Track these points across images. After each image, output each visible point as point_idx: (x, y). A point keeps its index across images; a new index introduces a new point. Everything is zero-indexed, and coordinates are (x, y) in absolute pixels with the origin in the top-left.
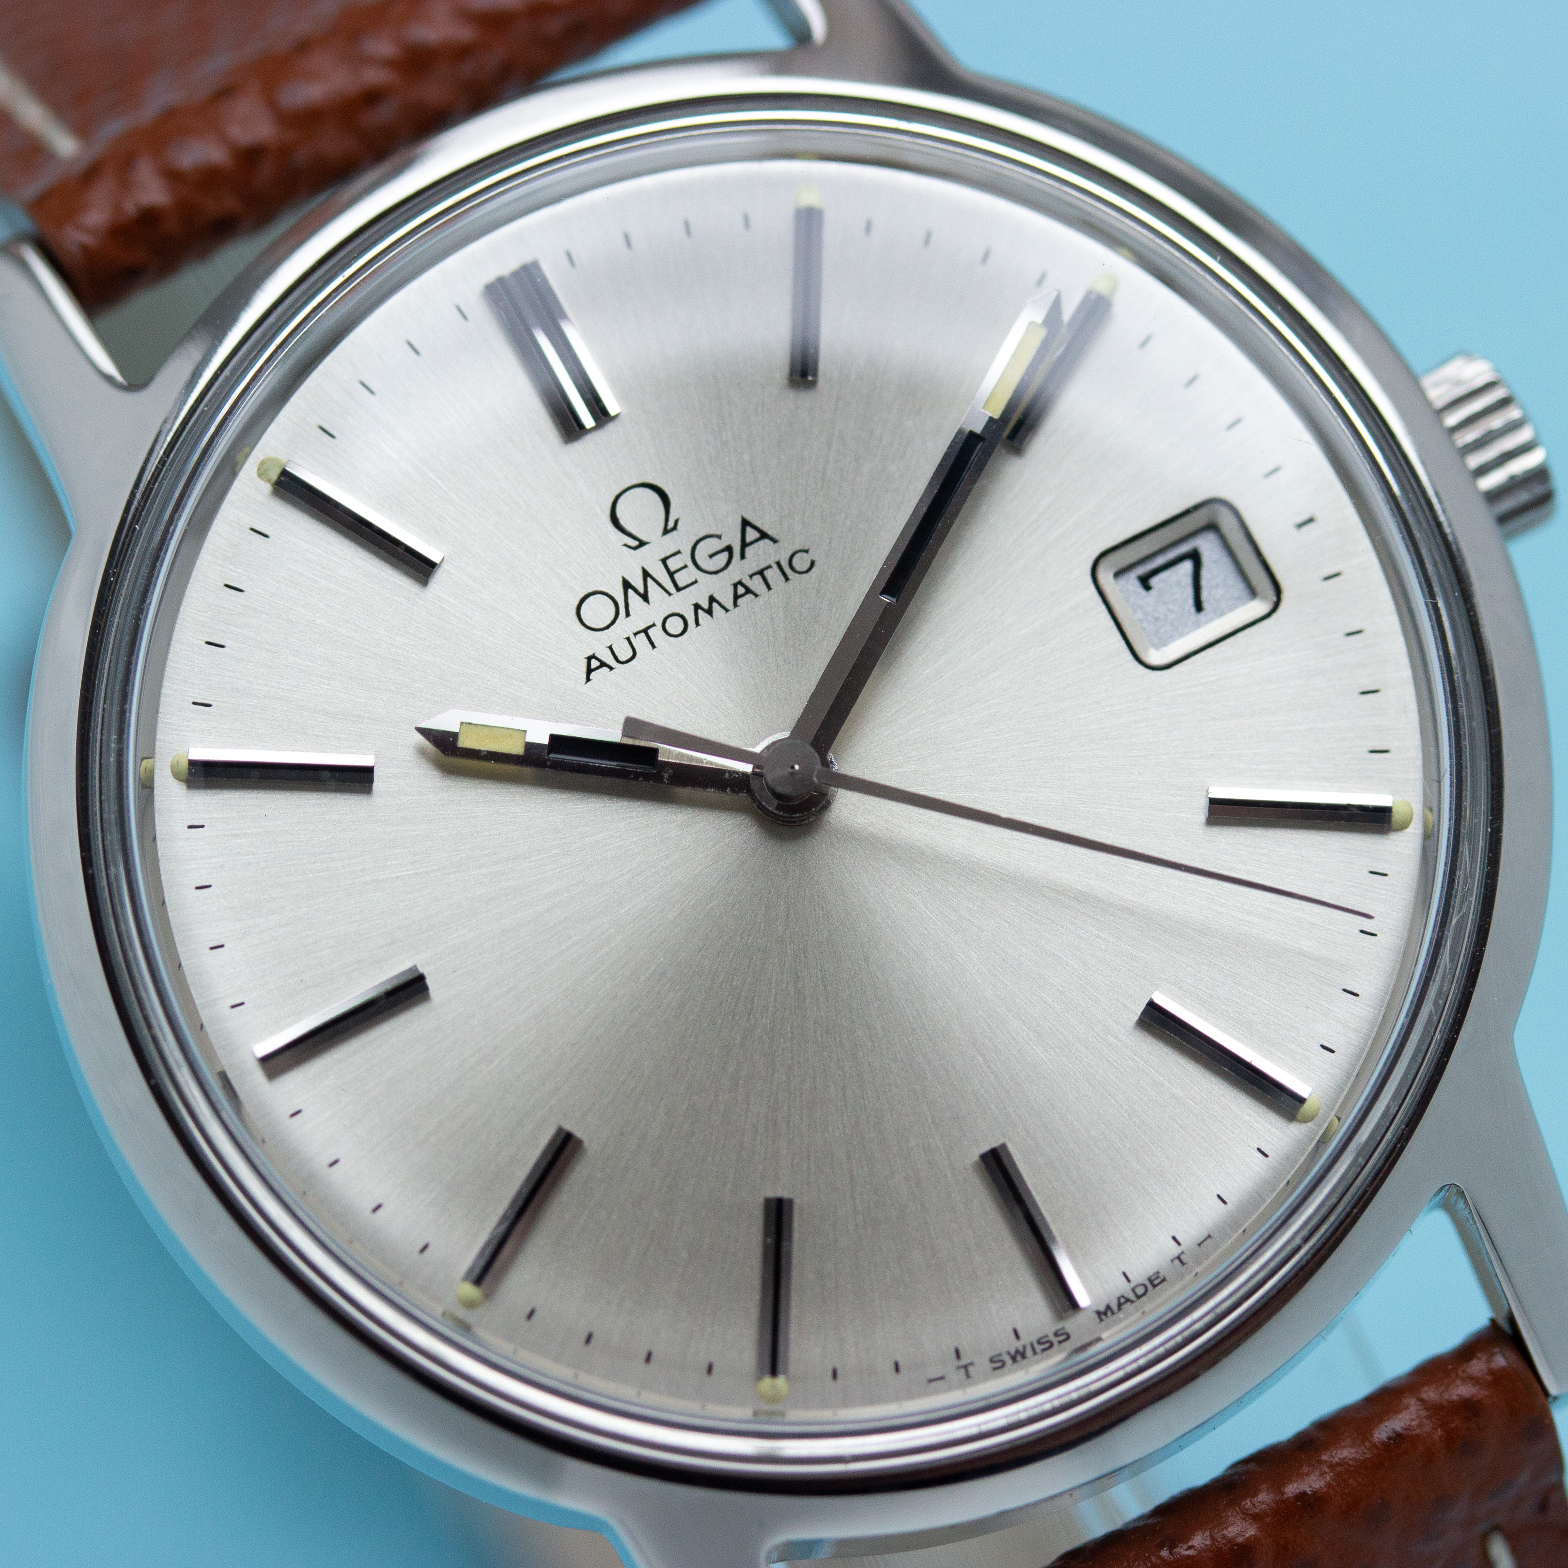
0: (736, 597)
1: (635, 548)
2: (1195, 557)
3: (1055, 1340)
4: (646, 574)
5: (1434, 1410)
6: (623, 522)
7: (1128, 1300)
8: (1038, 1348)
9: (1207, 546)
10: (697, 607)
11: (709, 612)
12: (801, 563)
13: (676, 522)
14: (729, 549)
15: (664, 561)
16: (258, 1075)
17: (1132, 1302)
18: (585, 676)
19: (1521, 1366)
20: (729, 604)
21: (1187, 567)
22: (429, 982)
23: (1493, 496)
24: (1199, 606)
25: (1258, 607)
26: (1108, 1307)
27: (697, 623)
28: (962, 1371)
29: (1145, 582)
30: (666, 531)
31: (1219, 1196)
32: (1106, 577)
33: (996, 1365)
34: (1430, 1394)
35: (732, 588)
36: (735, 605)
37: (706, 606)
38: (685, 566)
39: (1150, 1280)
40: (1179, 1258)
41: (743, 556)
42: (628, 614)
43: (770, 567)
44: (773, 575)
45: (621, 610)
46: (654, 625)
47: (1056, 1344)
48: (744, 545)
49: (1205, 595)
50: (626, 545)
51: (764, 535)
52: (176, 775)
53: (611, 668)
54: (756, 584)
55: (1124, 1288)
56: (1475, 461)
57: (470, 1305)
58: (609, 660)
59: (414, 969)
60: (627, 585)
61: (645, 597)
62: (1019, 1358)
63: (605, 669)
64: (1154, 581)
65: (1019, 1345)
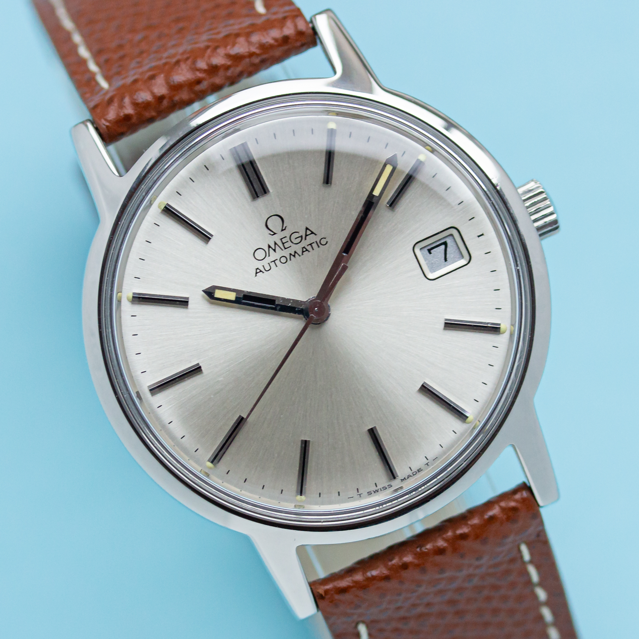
0: (303, 252)
1: (273, 235)
2: (445, 244)
3: (387, 487)
4: (275, 244)
5: (503, 509)
6: (269, 227)
7: (411, 476)
8: (382, 489)
9: (449, 241)
10: (291, 254)
11: (294, 256)
12: (323, 241)
13: (286, 227)
14: (301, 237)
15: (281, 239)
16: (148, 394)
17: (412, 476)
18: (255, 274)
19: (531, 497)
20: (300, 254)
21: (443, 247)
22: (202, 368)
23: (539, 229)
24: (446, 260)
25: (463, 262)
26: (405, 478)
27: (290, 260)
28: (359, 495)
29: (429, 251)
30: (282, 230)
31: (440, 445)
32: (417, 251)
33: (369, 494)
34: (503, 504)
35: (301, 249)
36: (302, 254)
37: (293, 254)
38: (288, 242)
39: (418, 470)
40: (427, 464)
41: (305, 239)
42: (269, 256)
43: (313, 243)
44: (315, 245)
45: (267, 255)
46: (277, 260)
47: (387, 488)
48: (306, 235)
49: (448, 256)
50: (270, 234)
51: (312, 233)
52: (128, 300)
53: (263, 273)
54: (309, 248)
55: (410, 473)
56: (533, 217)
57: (210, 468)
58: (263, 270)
59: (198, 364)
60: (269, 247)
61: (275, 250)
62: (376, 492)
63: (261, 273)
64: (432, 251)
65: (377, 488)
